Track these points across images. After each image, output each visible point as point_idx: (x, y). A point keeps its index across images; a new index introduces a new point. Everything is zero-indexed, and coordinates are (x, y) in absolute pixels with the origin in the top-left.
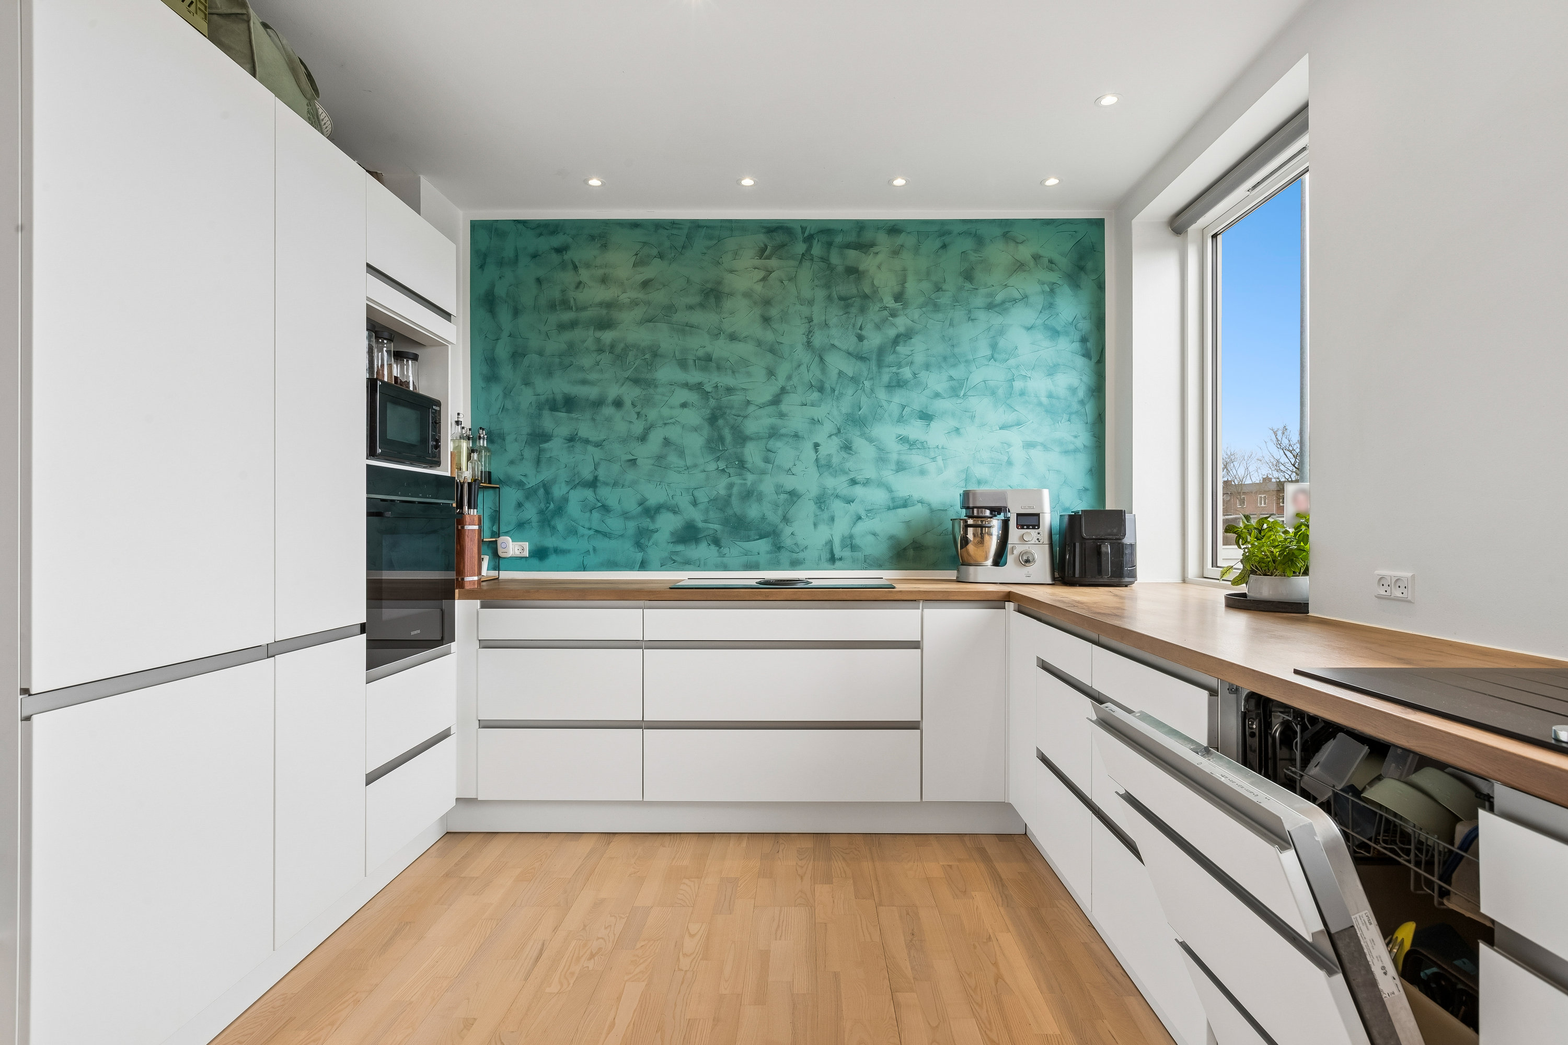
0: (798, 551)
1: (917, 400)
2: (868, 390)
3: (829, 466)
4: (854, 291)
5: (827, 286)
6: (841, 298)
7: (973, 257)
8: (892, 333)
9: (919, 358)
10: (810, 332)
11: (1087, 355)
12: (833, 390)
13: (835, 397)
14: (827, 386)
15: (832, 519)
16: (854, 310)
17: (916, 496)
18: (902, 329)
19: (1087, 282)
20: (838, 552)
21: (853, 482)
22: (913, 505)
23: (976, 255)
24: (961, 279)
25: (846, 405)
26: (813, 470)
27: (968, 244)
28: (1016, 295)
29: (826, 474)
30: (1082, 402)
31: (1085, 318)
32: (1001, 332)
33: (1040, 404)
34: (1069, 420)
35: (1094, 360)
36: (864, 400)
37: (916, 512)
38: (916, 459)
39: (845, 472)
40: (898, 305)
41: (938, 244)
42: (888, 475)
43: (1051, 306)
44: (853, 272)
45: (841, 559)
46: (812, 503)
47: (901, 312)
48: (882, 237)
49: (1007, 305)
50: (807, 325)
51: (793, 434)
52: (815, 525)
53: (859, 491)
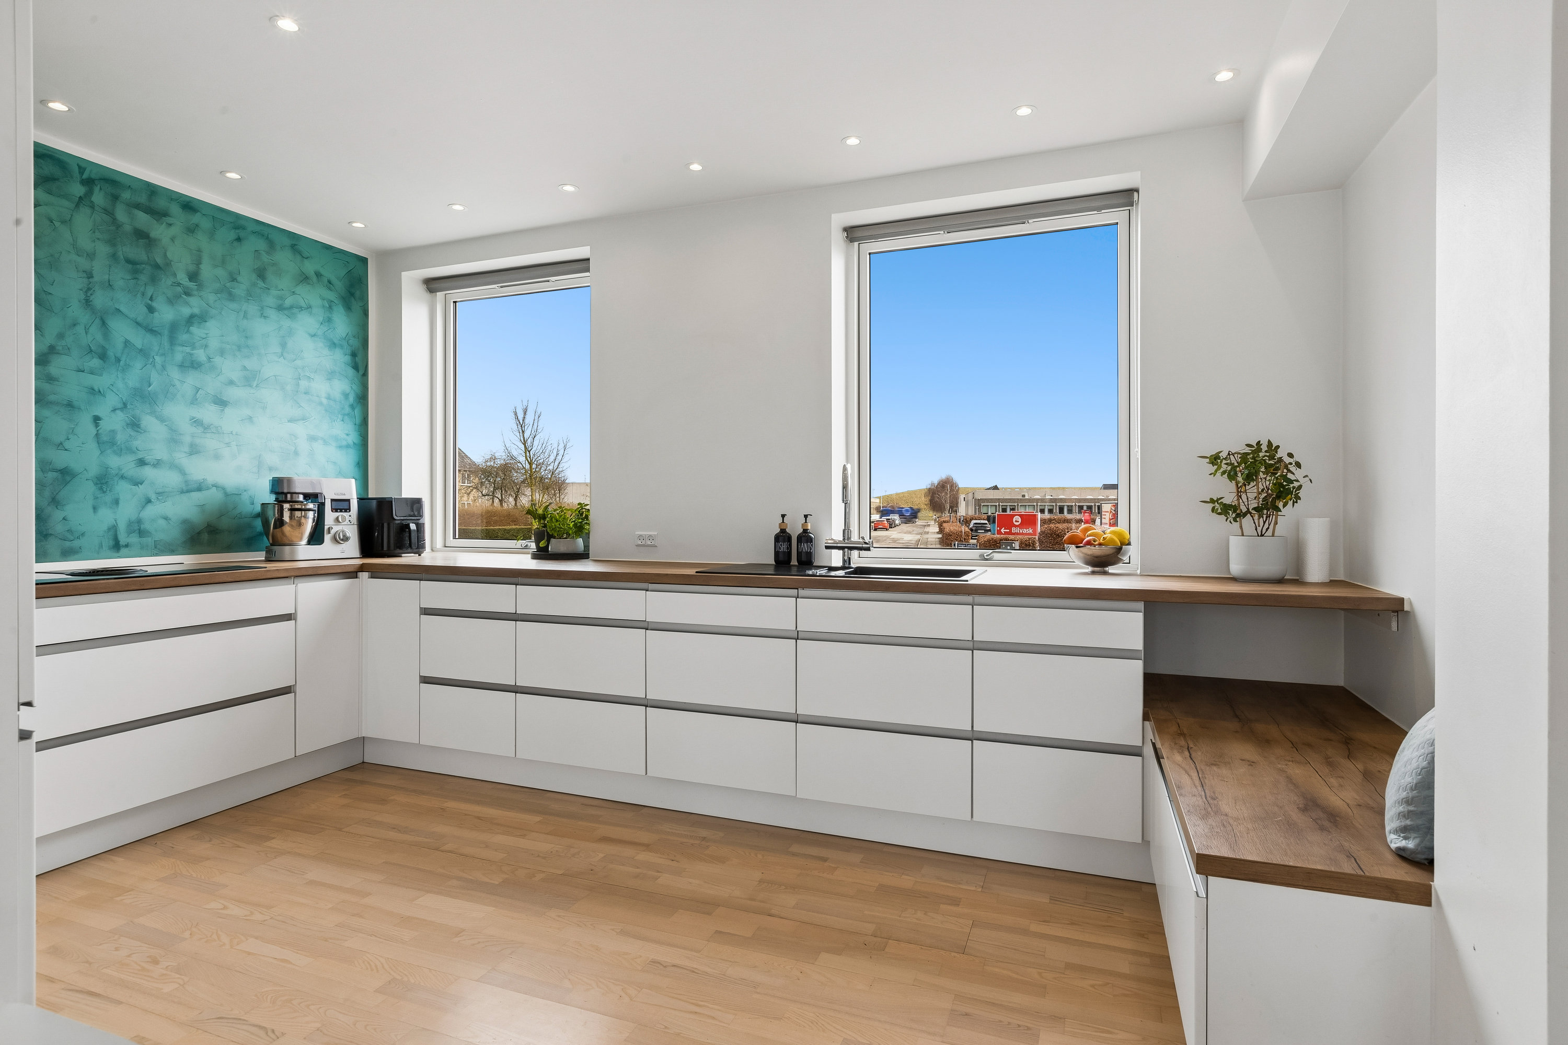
0: (72, 538)
1: (211, 384)
2: (159, 366)
3: (112, 443)
4: (143, 256)
5: (112, 242)
6: (128, 261)
7: (265, 258)
8: (186, 311)
9: (214, 344)
10: (89, 289)
11: (356, 367)
12: (118, 360)
13: (120, 368)
14: (111, 353)
15: (116, 502)
16: (143, 278)
17: (210, 480)
18: (196, 311)
19: (356, 306)
20: (123, 539)
21: (142, 463)
22: (208, 489)
23: (267, 257)
24: (254, 276)
25: (133, 378)
26: (92, 446)
27: (261, 245)
28: (303, 305)
29: (109, 451)
30: (352, 407)
31: (354, 337)
32: (291, 332)
33: (321, 404)
34: (343, 420)
35: (361, 372)
36: (155, 378)
37: (212, 497)
38: (210, 442)
39: (130, 451)
40: (192, 285)
41: (232, 235)
42: (181, 458)
43: (329, 320)
44: (141, 235)
45: (127, 546)
46: (90, 483)
47: (195, 293)
48: (175, 209)
49: (295, 310)
50: (85, 280)
51: (65, 403)
52: (95, 509)
53: (148, 472)
